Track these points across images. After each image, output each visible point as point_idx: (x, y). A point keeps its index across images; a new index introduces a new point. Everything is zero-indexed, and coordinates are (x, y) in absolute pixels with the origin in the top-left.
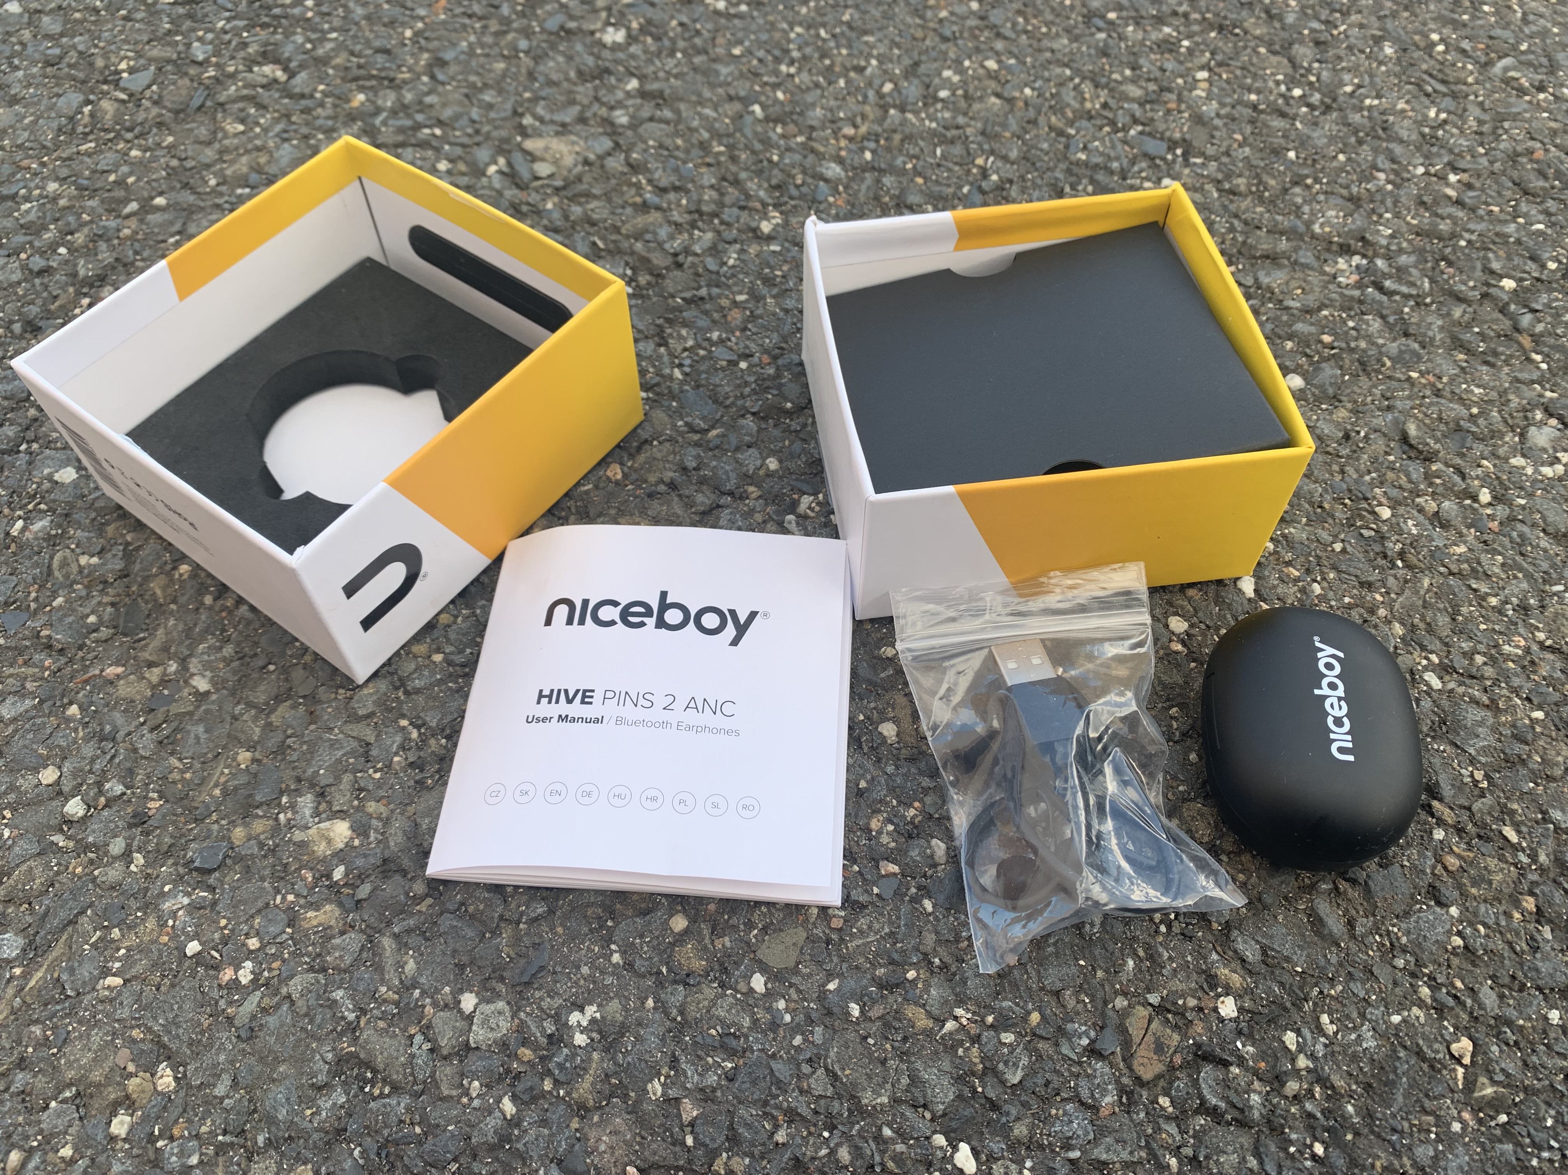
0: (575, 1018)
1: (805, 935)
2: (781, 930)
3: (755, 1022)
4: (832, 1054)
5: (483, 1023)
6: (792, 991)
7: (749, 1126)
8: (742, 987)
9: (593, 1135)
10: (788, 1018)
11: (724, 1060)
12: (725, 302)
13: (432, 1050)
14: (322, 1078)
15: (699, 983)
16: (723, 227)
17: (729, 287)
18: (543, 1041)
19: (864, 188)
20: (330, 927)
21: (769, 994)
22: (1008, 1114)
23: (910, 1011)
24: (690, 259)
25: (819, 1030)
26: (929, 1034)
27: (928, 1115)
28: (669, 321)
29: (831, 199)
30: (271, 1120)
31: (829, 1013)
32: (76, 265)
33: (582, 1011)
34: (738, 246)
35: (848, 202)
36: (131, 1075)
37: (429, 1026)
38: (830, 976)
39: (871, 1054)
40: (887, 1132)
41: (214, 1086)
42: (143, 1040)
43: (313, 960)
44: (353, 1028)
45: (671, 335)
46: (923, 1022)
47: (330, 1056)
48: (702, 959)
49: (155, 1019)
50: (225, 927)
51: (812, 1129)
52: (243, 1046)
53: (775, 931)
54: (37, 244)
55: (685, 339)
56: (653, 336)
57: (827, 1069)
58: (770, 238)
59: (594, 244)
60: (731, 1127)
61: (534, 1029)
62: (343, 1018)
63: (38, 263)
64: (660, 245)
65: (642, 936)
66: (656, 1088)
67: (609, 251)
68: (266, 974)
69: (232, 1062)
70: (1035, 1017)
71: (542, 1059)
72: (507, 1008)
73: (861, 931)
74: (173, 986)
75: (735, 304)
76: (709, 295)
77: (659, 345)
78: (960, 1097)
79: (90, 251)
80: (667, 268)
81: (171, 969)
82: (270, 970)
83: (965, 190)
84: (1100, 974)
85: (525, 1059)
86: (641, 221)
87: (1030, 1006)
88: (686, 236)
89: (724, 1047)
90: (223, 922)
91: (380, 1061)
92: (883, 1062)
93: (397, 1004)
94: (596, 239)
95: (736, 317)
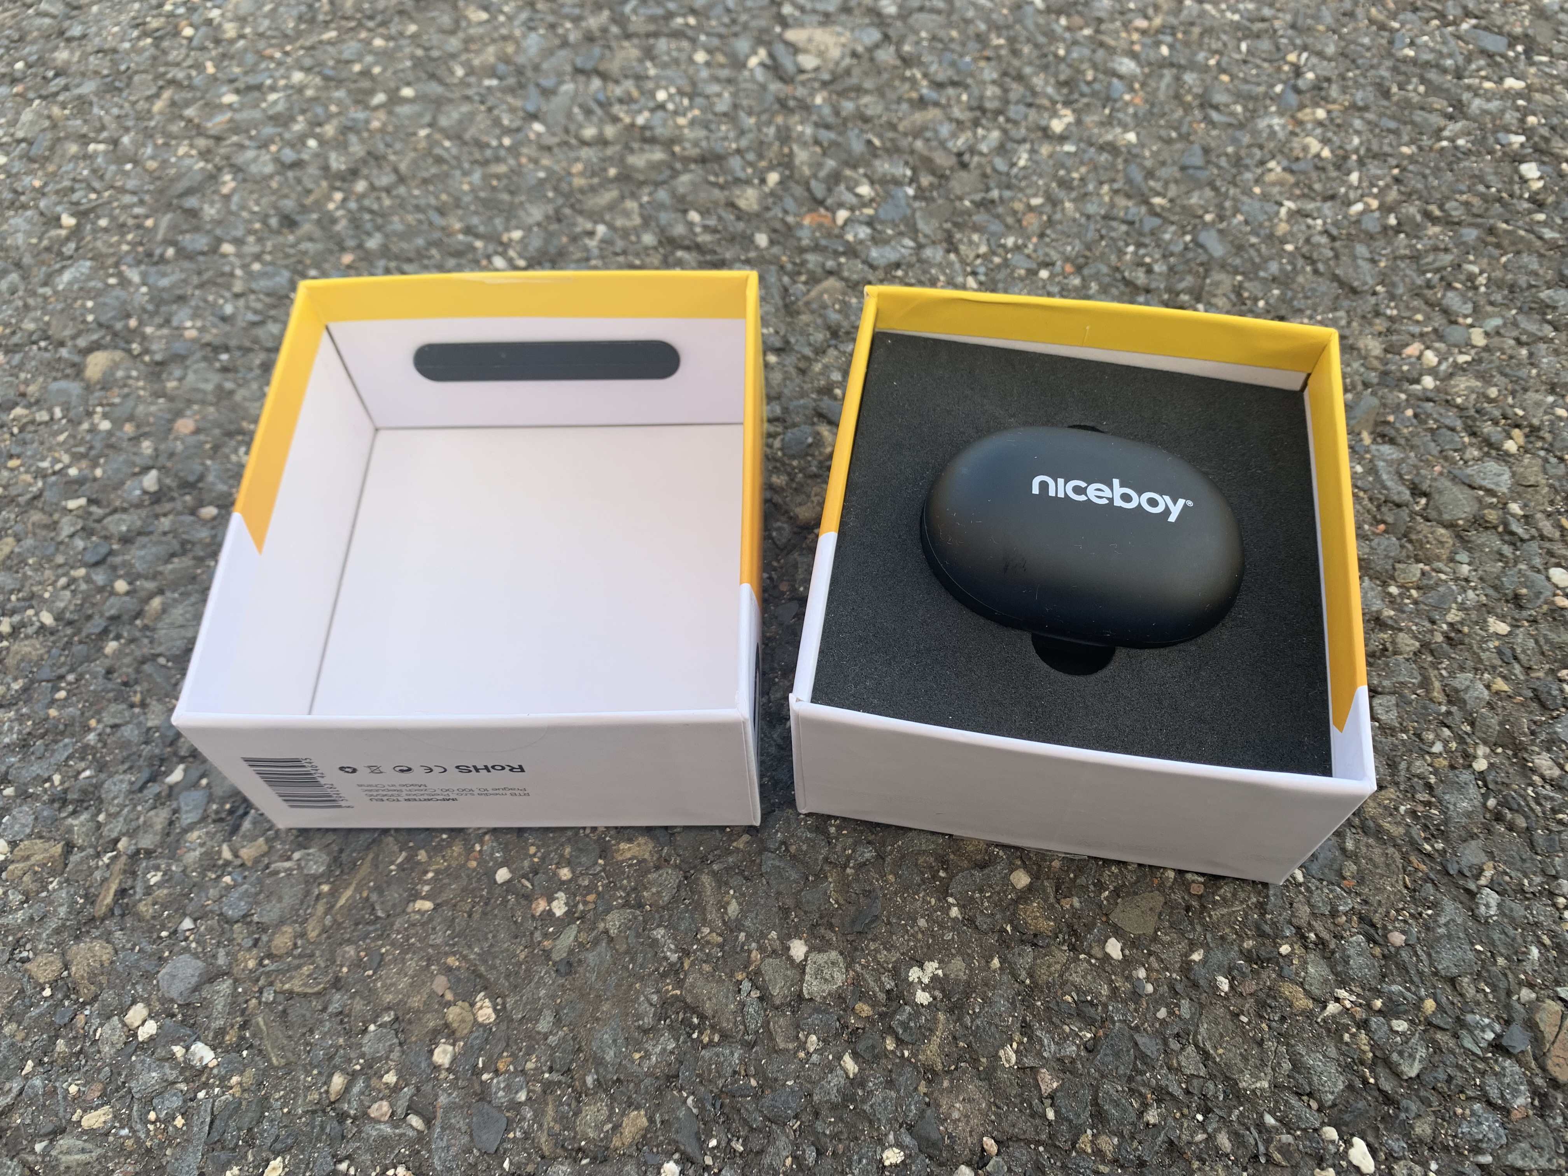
0: (914, 974)
1: (1162, 899)
2: (1135, 893)
3: (1114, 990)
4: (1202, 1030)
5: (816, 974)
6: (1152, 959)
7: (1116, 1104)
8: (1096, 951)
9: (944, 1102)
10: (1150, 988)
11: (1081, 1030)
12: (1018, 206)
13: (761, 999)
14: (648, 1021)
15: (1048, 945)
16: (1009, 126)
17: (1021, 190)
18: (882, 996)
19: (1163, 85)
20: (644, 860)
21: (1127, 962)
22: (1407, 1110)
23: (1287, 989)
24: (976, 159)
25: (1185, 1003)
26: (1309, 1015)
27: (1314, 1105)
28: (956, 225)
29: (1127, 97)
30: (599, 1062)
31: (1195, 985)
32: (326, 159)
33: (921, 966)
34: (1027, 146)
35: (1146, 101)
36: (448, 1004)
37: (758, 972)
38: (1193, 946)
39: (1244, 1034)
40: (1270, 1120)
41: (537, 1021)
42: (458, 968)
43: (628, 895)
44: (675, 970)
45: (961, 240)
46: (1303, 1002)
47: (655, 998)
48: (1049, 919)
49: (470, 947)
50: (534, 855)
51: (1186, 1111)
52: (561, 981)
53: (1128, 894)
54: (287, 136)
55: (978, 246)
56: (941, 242)
57: (1197, 1046)
58: (1062, 138)
59: (869, 142)
60: (1095, 1102)
61: (872, 984)
62: (666, 958)
63: (289, 155)
64: (943, 144)
65: (981, 891)
66: (1009, 1055)
67: (887, 151)
68: (581, 907)
69: (553, 997)
70: (1430, 1005)
71: (882, 1016)
72: (841, 959)
73: (1224, 899)
74: (484, 914)
75: (1030, 208)
76: (1001, 198)
77: (948, 251)
78: (1350, 1087)
79: (341, 145)
80: (952, 169)
81: (481, 896)
82: (585, 903)
83: (1278, 88)
84: (1501, 961)
85: (864, 1015)
86: (919, 117)
87: (1423, 992)
88: (969, 134)
89: (1080, 1015)
90: (532, 850)
91: (708, 1007)
92: (1260, 1043)
93: (721, 946)
94: (870, 136)
95: (1032, 222)
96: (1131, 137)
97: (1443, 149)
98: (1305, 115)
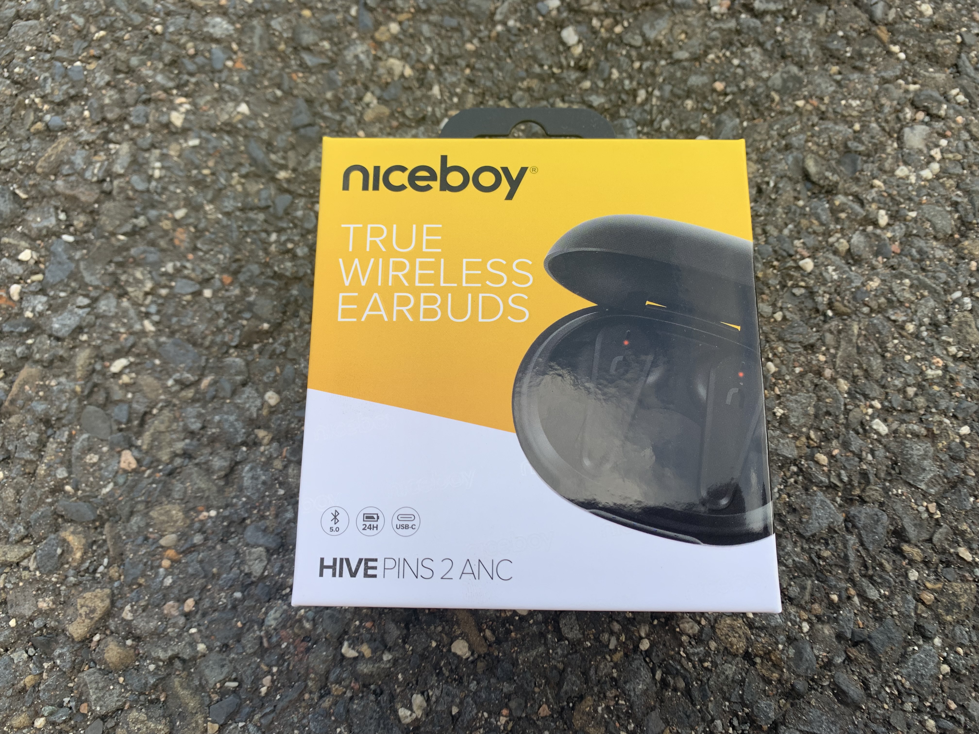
96: (244, 108)
97: (498, 34)
98: (381, 35)
